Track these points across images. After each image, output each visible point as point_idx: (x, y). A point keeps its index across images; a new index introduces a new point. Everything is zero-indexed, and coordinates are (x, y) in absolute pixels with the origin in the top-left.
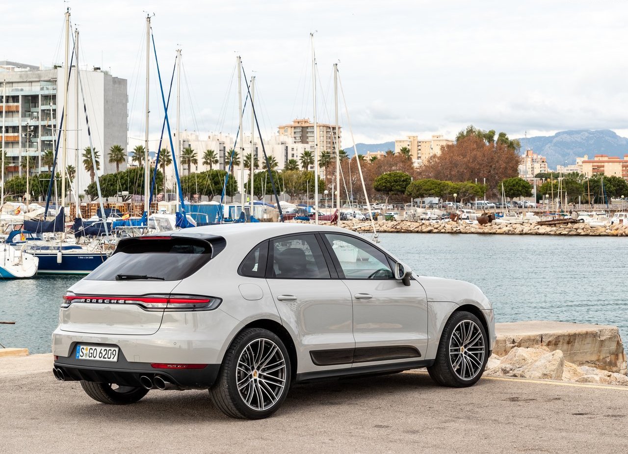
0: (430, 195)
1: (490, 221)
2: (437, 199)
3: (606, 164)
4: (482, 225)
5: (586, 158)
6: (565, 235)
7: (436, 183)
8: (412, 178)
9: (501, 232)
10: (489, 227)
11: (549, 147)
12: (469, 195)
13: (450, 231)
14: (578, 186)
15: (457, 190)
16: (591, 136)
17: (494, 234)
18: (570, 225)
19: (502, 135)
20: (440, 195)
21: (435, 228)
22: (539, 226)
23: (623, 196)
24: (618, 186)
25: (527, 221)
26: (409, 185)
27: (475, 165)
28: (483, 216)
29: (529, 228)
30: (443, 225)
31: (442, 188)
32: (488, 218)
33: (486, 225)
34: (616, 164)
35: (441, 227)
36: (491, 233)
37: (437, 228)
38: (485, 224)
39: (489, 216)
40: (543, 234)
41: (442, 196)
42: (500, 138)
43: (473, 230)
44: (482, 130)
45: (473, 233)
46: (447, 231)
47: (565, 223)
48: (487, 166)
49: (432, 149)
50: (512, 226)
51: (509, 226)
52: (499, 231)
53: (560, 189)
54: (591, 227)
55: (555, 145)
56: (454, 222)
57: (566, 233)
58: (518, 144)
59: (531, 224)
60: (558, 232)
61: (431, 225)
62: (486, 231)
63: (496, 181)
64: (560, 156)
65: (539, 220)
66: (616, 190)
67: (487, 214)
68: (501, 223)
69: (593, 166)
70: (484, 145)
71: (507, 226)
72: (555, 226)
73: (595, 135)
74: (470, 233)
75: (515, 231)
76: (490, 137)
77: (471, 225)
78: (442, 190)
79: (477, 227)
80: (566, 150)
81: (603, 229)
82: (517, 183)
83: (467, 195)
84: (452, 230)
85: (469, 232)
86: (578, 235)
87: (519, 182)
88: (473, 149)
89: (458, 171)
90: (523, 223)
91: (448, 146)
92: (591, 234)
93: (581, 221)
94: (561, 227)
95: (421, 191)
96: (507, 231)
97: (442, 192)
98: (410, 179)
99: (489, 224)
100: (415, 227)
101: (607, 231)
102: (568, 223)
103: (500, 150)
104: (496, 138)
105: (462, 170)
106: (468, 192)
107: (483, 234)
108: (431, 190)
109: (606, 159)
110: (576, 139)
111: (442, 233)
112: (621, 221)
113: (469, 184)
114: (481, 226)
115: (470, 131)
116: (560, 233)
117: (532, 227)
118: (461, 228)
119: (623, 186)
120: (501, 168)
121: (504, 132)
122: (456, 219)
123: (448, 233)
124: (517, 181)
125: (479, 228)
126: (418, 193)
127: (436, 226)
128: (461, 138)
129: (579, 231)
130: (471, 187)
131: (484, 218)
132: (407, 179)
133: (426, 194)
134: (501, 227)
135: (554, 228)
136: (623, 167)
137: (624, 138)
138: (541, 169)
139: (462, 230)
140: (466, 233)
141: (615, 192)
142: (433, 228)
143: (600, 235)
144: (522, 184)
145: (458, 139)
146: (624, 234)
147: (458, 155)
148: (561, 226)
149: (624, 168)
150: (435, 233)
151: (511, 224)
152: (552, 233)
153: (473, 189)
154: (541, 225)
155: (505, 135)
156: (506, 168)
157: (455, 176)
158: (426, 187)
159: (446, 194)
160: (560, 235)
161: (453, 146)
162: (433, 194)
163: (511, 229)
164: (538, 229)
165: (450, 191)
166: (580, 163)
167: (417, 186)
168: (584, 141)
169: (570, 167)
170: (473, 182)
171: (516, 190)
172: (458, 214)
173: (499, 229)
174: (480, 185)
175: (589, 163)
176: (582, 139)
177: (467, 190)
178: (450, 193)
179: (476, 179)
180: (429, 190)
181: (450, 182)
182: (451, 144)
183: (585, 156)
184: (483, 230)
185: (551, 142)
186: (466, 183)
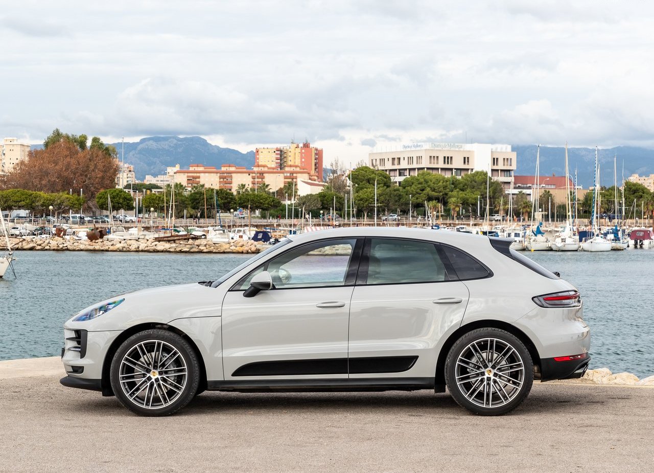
0: (20, 208)
1: (101, 237)
2: (27, 211)
3: (202, 175)
4: (92, 241)
5: (177, 168)
6: (186, 252)
7: (26, 194)
9: (115, 249)
10: (100, 243)
11: (133, 155)
12: (65, 207)
13: (56, 248)
14: (183, 198)
15: (51, 202)
16: (179, 143)
17: (107, 251)
18: (191, 241)
19: (95, 140)
20: (31, 207)
21: (38, 245)
22: (157, 243)
23: (232, 210)
24: (226, 198)
25: (143, 237)
27: (69, 173)
28: (93, 231)
29: (146, 245)
30: (47, 241)
31: (34, 199)
32: (99, 234)
33: (97, 241)
34: (212, 174)
35: (45, 243)
36: (103, 250)
37: (40, 245)
38: (96, 240)
39: (101, 232)
40: (162, 251)
41: (33, 209)
42: (94, 143)
43: (82, 247)
45: (82, 250)
46: (52, 248)
47: (185, 239)
48: (81, 175)
49: (4, 154)
50: (126, 242)
51: (123, 242)
52: (112, 248)
53: (173, 202)
54: (214, 244)
55: (140, 152)
56: (59, 238)
57: (188, 250)
58: (114, 151)
59: (148, 240)
60: (178, 249)
61: (33, 241)
62: (97, 247)
63: (92, 193)
64: (146, 165)
65: (157, 236)
66: (224, 204)
67: (97, 228)
68: (114, 239)
69: (188, 177)
71: (120, 242)
72: (175, 242)
73: (184, 142)
74: (78, 250)
75: (130, 247)
76: (82, 142)
77: (79, 242)
78: (33, 202)
79: (87, 243)
80: (152, 158)
81: (228, 246)
82: (118, 194)
83: (63, 207)
84: (58, 246)
85: (77, 249)
86: (201, 252)
87: (120, 194)
88: (66, 156)
89: (49, 181)
90: (139, 239)
91: (37, 152)
92: (214, 251)
93: (203, 237)
94: (181, 244)
95: (10, 203)
96: (121, 248)
97: (33, 204)
100: (14, 243)
101: (231, 248)
102: (188, 239)
103: (96, 157)
104: (89, 143)
105: (53, 179)
106: (64, 204)
107: (94, 251)
108: (21, 201)
109: (202, 169)
110: (163, 146)
111: (46, 250)
112: (241, 237)
113: (64, 195)
114: (91, 243)
116: (181, 250)
117: (149, 243)
118: (69, 245)
119: (232, 199)
120: (97, 178)
121: (97, 136)
122: (62, 234)
123: (54, 250)
124: (117, 192)
125: (89, 245)
126: (6, 205)
127: (39, 242)
129: (202, 248)
130: (67, 198)
131: (94, 234)
133: (15, 206)
134: (114, 243)
135: (174, 245)
136: (220, 178)
137: (216, 146)
138: (128, 179)
139: (69, 247)
140: (74, 250)
141: (222, 205)
142: (35, 245)
143: (224, 253)
144: (123, 196)
145: (46, 145)
146: (249, 251)
147: (49, 162)
148: (181, 242)
149: (222, 180)
150: (38, 250)
151: (124, 240)
152: (171, 250)
153: (69, 200)
154: (159, 241)
155: (99, 140)
156: (103, 178)
157: (45, 186)
158: (15, 198)
159: (38, 206)
160: (181, 252)
161: (41, 152)
162: (23, 206)
163: (125, 245)
164: (156, 245)
165: (43, 203)
166: (172, 174)
167: (5, 198)
168: (172, 149)
169: (160, 178)
170: (68, 194)
171: (116, 203)
172: (64, 229)
173: (112, 245)
174: (76, 196)
175: (184, 172)
176: (170, 146)
177: (63, 203)
178: (42, 205)
179: (71, 190)
180: (19, 202)
181: (42, 193)
182: (39, 149)
183: (177, 166)
184: (93, 247)
185: (135, 149)
186: (61, 194)
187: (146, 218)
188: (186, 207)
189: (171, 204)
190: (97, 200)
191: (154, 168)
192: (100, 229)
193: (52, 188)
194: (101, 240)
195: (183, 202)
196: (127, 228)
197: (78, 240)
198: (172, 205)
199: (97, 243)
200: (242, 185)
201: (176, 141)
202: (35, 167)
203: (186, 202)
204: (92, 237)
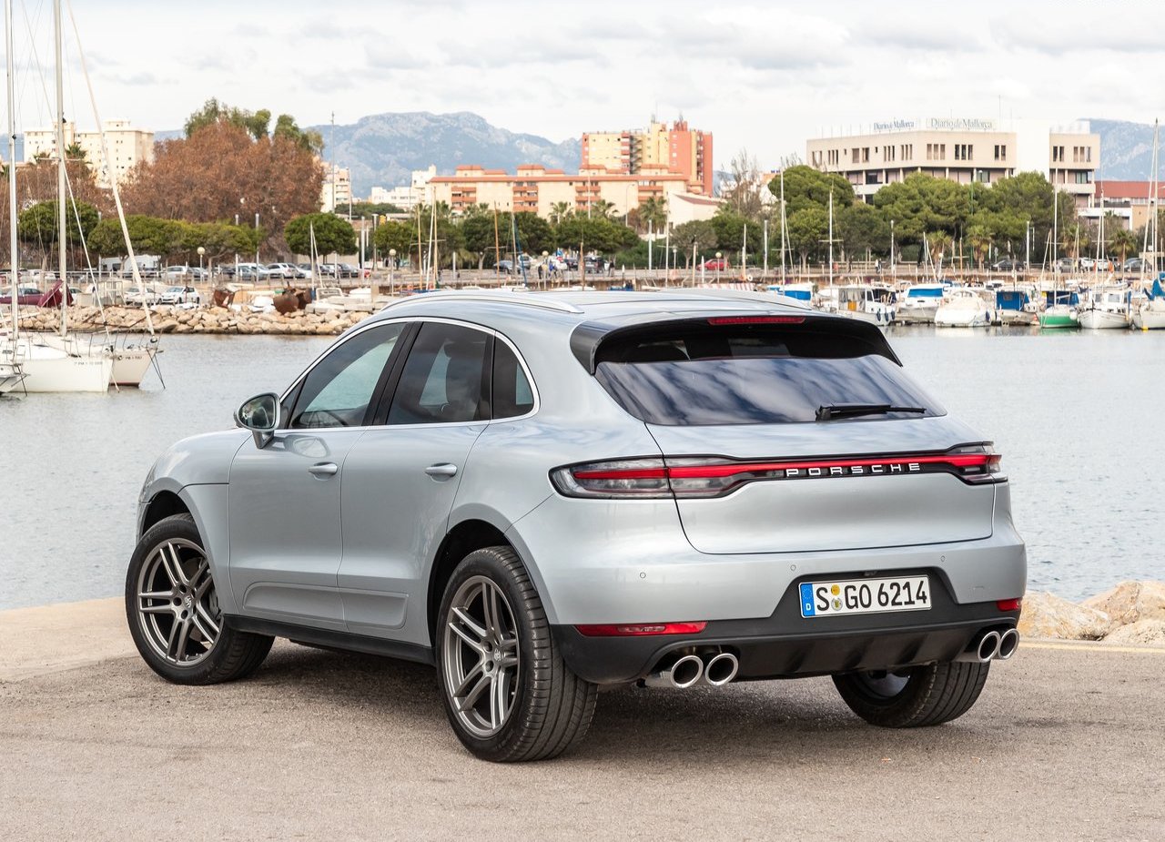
0: (142, 251)
1: (302, 305)
2: (156, 258)
3: (479, 186)
4: (283, 314)
5: (432, 173)
7: (153, 225)
8: (100, 213)
9: (327, 331)
10: (299, 319)
11: (346, 149)
12: (225, 250)
13: (214, 328)
14: (451, 230)
15: (201, 239)
16: (433, 124)
17: (314, 333)
19: (284, 121)
21: (180, 322)
23: (545, 253)
24: (534, 230)
26: (95, 229)
27: (232, 184)
28: (286, 296)
30: (199, 315)
31: (167, 234)
32: (297, 300)
33: (293, 314)
34: (500, 184)
35: (195, 320)
36: (304, 333)
37: (185, 323)
38: (291, 312)
39: (300, 296)
41: (167, 252)
42: (282, 127)
43: (265, 326)
44: (241, 110)
45: (264, 332)
46: (208, 328)
48: (256, 187)
50: (349, 317)
51: (343, 316)
52: (322, 328)
53: (433, 238)
55: (359, 144)
56: (221, 310)
58: (318, 141)
61: (171, 315)
62: (295, 326)
63: (276, 220)
64: (369, 169)
66: (529, 240)
67: (294, 290)
68: (326, 310)
69: (453, 189)
70: (248, 141)
71: (338, 317)
73: (443, 123)
74: (258, 333)
76: (259, 125)
77: (260, 315)
78: (167, 240)
79: (274, 318)
80: (381, 155)
82: (326, 223)
83: (222, 249)
84: (220, 325)
85: (256, 330)
88: (227, 151)
89: (195, 199)
90: (374, 309)
91: (170, 144)
97: (167, 244)
98: (97, 216)
99: (299, 313)
100: (136, 319)
103: (283, 152)
104: (272, 127)
105: (203, 196)
106: (224, 243)
107: (288, 333)
108: (143, 238)
109: (478, 174)
110: (402, 132)
111: (197, 332)
113: (225, 227)
114: (281, 318)
115: (213, 111)
118: (239, 322)
119: (544, 231)
120: (285, 192)
121: (288, 113)
122: (225, 302)
123: (211, 332)
124: (324, 218)
125: (278, 322)
126: (116, 245)
127: (183, 318)
128: (199, 127)
130: (231, 232)
131: (288, 300)
132: (88, 215)
134: (327, 319)
136: (515, 192)
137: (503, 131)
138: (339, 196)
139: (241, 327)
140: (250, 333)
141: (526, 243)
142: (176, 323)
144: (336, 227)
145: (190, 129)
147: (194, 164)
149: (518, 195)
150: (180, 332)
151: (346, 311)
153: (234, 237)
155: (291, 120)
156: (296, 192)
157: (187, 208)
159: (176, 248)
161: (179, 143)
162: (147, 248)
165: (186, 241)
166: (421, 183)
167: (114, 232)
168: (419, 137)
169: (402, 191)
170: (232, 223)
171: (324, 240)
172: (229, 291)
173: (322, 322)
174: (248, 228)
175: (446, 182)
176: (416, 132)
177: (222, 241)
178: (184, 247)
179: (237, 216)
180: (141, 240)
181: (182, 223)
182: (175, 138)
183: (430, 168)
184: (287, 325)
185: (349, 137)
186: (218, 224)
187: (378, 270)
188: (456, 249)
189: (431, 241)
190: (287, 235)
191: (385, 174)
192: (298, 292)
193: (201, 213)
194: (301, 313)
195: (451, 238)
196: (347, 290)
197: (258, 312)
198: (433, 244)
199: (294, 318)
200: (561, 204)
201: (427, 121)
202: (168, 172)
203: (458, 238)
204: (283, 307)
